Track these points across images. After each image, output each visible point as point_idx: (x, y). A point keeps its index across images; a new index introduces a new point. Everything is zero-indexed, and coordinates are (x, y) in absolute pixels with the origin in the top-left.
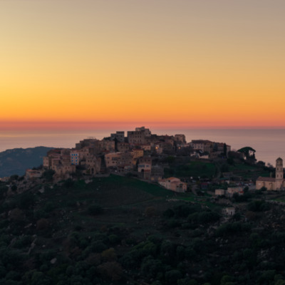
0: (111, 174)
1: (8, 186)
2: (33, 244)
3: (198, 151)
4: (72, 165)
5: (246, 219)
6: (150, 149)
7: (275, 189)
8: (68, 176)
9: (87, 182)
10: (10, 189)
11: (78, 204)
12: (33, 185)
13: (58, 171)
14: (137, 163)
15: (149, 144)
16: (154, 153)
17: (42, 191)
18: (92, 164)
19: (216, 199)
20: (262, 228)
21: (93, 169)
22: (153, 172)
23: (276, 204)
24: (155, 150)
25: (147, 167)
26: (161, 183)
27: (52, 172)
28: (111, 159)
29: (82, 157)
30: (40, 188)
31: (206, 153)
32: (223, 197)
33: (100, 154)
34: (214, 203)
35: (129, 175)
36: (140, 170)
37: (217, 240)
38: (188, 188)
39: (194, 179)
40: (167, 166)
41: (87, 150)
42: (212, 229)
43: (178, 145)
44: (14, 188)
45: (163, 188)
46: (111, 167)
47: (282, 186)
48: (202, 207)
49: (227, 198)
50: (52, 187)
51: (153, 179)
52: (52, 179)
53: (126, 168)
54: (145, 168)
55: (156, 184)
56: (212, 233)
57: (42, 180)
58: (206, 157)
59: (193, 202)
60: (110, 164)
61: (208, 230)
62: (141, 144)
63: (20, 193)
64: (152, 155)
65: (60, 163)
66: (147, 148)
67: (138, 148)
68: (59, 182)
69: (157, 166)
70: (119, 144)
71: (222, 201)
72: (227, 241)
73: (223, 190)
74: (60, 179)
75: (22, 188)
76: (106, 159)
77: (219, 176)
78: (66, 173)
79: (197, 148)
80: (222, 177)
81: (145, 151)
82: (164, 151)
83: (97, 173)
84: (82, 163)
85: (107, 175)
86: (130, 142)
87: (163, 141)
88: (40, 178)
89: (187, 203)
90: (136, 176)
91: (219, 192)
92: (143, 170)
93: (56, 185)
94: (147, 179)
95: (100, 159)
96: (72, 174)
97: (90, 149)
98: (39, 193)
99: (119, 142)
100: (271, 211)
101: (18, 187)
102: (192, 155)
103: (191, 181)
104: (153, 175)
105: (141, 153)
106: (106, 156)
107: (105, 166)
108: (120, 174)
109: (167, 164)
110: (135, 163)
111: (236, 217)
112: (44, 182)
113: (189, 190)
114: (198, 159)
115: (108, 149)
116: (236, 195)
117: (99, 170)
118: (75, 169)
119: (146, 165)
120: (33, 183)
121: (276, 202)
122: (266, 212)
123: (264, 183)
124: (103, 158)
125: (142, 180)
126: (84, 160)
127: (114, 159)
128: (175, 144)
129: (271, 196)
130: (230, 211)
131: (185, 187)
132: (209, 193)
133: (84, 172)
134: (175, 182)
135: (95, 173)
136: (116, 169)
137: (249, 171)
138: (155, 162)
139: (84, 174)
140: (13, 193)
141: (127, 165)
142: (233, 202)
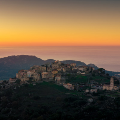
0: (44, 81)
1: (2, 86)
2: (10, 112)
3: (80, 71)
4: (28, 77)
5: (97, 104)
6: (60, 70)
7: (110, 90)
8: (26, 82)
9: (34, 85)
10: (2, 87)
11: (30, 95)
12: (12, 86)
13: (22, 80)
14: (55, 77)
15: (60, 68)
16: (62, 72)
17: (15, 88)
18: (36, 77)
19: (86, 94)
20: (103, 108)
21: (36, 79)
22: (61, 81)
23: (110, 97)
24: (62, 70)
25: (59, 78)
26: (64, 86)
27: (20, 80)
28: (44, 75)
29: (32, 74)
30: (15, 87)
31: (84, 72)
32: (89, 93)
33: (40, 72)
34: (85, 95)
35: (51, 82)
36: (56, 80)
37: (84, 113)
38: (75, 88)
39: (78, 84)
40: (67, 78)
41: (35, 71)
42: (83, 108)
43: (72, 68)
44: (4, 87)
45: (65, 88)
46: (44, 78)
47: (113, 89)
48: (80, 97)
49: (90, 94)
50: (19, 87)
51: (61, 83)
52: (19, 83)
53: (50, 79)
54: (58, 79)
55: (62, 86)
56: (83, 110)
57: (16, 83)
58: (84, 73)
59: (76, 95)
60: (43, 77)
61: (81, 108)
62: (57, 68)
63: (6, 89)
64: (61, 73)
65: (23, 76)
66: (59, 70)
67: (55, 70)
68: (23, 85)
69: (63, 78)
70: (48, 68)
71: (88, 95)
72: (88, 113)
73: (89, 90)
74: (23, 83)
75: (7, 87)
76: (42, 75)
77: (88, 82)
78: (25, 81)
79: (80, 69)
80: (90, 82)
81: (58, 71)
82: (66, 71)
83: (38, 81)
84: (32, 76)
85: (42, 82)
86: (52, 67)
87: (66, 66)
88: (15, 83)
89: (74, 95)
90: (54, 82)
91: (87, 91)
92: (57, 80)
93: (21, 86)
94: (58, 83)
95: (39, 75)
96: (28, 81)
97: (35, 70)
98: (14, 89)
99: (48, 67)
100: (108, 100)
101: (6, 86)
102: (78, 73)
103: (76, 84)
104: (61, 82)
105: (56, 72)
106: (42, 73)
107: (42, 78)
108: (47, 81)
109: (67, 77)
110: (54, 76)
111: (93, 103)
112: (16, 84)
113: (75, 89)
114: (80, 74)
115: (43, 70)
116: (94, 93)
117: (39, 79)
118: (29, 79)
119: (58, 78)
120: (12, 85)
121: (110, 96)
122: (105, 101)
123: (106, 87)
124: (41, 74)
125: (56, 84)
126: (33, 75)
127: (45, 75)
128: (71, 68)
129: (108, 93)
130: (91, 100)
131: (73, 88)
132: (83, 90)
133: (33, 80)
134: (70, 86)
135: (37, 81)
136: (46, 79)
137: (101, 80)
138: (62, 76)
139: (33, 81)
140: (3, 89)
141: (50, 78)
142: (92, 96)
